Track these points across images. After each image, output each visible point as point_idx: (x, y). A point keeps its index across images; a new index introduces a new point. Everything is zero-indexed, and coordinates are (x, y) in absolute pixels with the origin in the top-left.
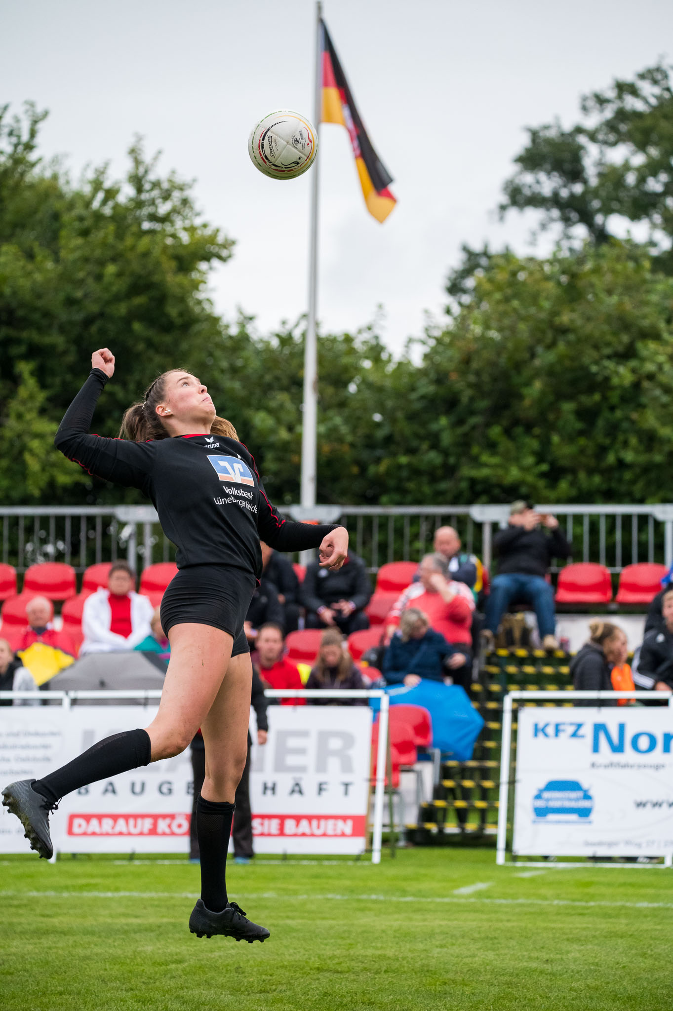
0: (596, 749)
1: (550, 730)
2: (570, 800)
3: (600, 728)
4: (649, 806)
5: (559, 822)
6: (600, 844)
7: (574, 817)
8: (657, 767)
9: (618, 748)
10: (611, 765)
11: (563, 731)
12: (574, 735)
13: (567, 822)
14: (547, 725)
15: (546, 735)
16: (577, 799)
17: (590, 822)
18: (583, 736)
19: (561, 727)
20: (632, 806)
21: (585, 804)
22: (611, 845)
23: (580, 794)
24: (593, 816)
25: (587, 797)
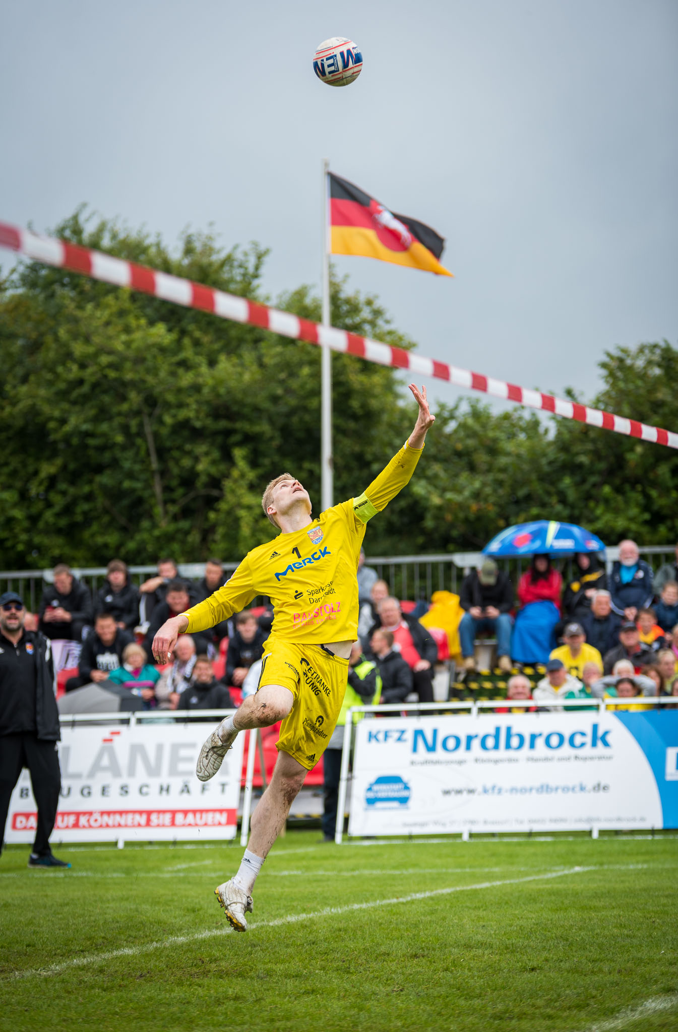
0: (415, 749)
1: (381, 736)
2: (393, 791)
3: (419, 733)
4: (453, 794)
5: (384, 809)
6: (415, 824)
7: (395, 804)
8: (461, 762)
9: (431, 749)
10: (426, 762)
11: (391, 737)
12: (399, 739)
13: (390, 809)
14: (378, 732)
15: (377, 740)
16: (399, 791)
17: (407, 808)
18: (405, 741)
19: (389, 734)
20: (440, 794)
21: (404, 794)
22: (423, 825)
23: (400, 786)
24: (411, 803)
25: (407, 788)
